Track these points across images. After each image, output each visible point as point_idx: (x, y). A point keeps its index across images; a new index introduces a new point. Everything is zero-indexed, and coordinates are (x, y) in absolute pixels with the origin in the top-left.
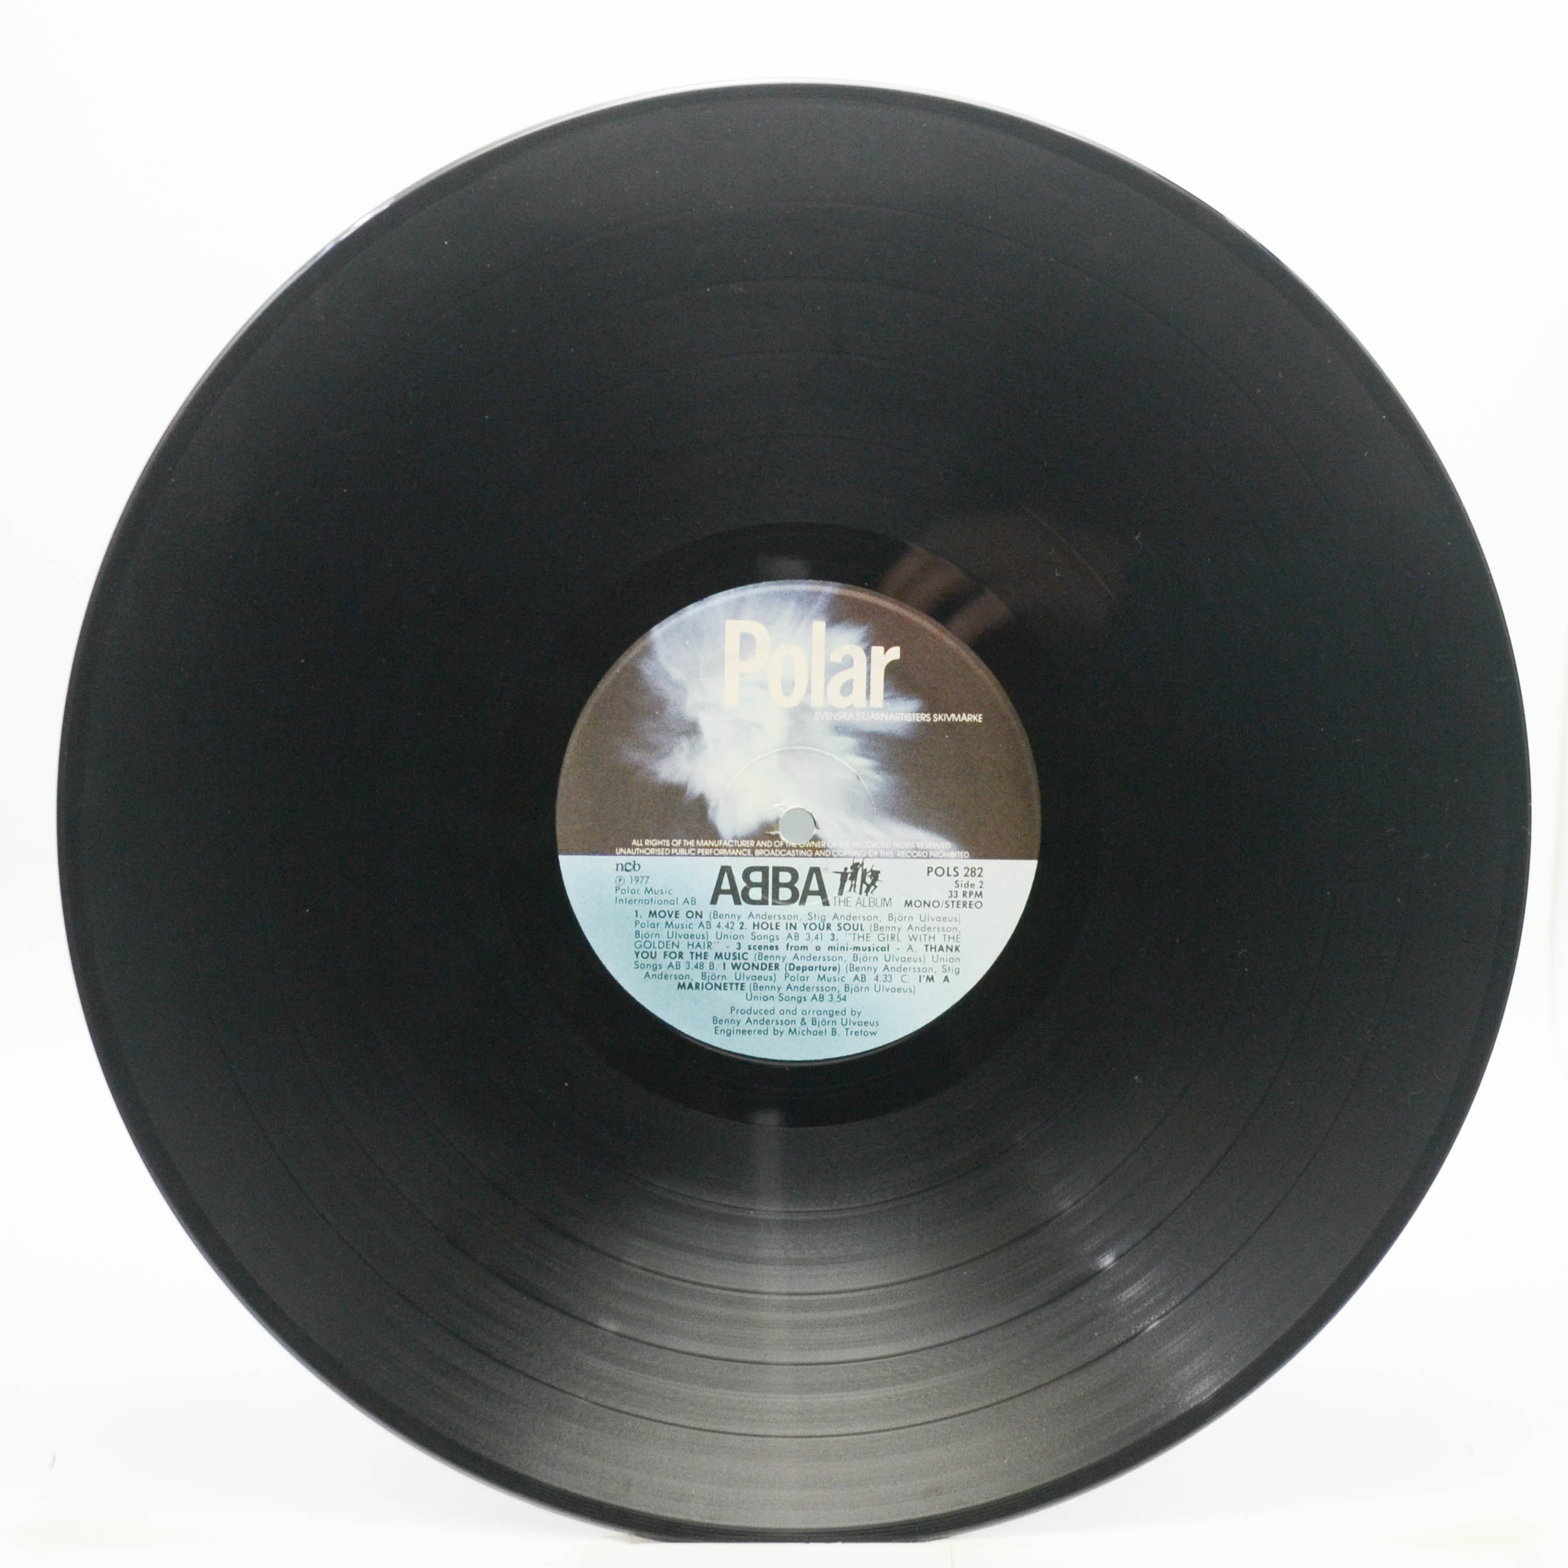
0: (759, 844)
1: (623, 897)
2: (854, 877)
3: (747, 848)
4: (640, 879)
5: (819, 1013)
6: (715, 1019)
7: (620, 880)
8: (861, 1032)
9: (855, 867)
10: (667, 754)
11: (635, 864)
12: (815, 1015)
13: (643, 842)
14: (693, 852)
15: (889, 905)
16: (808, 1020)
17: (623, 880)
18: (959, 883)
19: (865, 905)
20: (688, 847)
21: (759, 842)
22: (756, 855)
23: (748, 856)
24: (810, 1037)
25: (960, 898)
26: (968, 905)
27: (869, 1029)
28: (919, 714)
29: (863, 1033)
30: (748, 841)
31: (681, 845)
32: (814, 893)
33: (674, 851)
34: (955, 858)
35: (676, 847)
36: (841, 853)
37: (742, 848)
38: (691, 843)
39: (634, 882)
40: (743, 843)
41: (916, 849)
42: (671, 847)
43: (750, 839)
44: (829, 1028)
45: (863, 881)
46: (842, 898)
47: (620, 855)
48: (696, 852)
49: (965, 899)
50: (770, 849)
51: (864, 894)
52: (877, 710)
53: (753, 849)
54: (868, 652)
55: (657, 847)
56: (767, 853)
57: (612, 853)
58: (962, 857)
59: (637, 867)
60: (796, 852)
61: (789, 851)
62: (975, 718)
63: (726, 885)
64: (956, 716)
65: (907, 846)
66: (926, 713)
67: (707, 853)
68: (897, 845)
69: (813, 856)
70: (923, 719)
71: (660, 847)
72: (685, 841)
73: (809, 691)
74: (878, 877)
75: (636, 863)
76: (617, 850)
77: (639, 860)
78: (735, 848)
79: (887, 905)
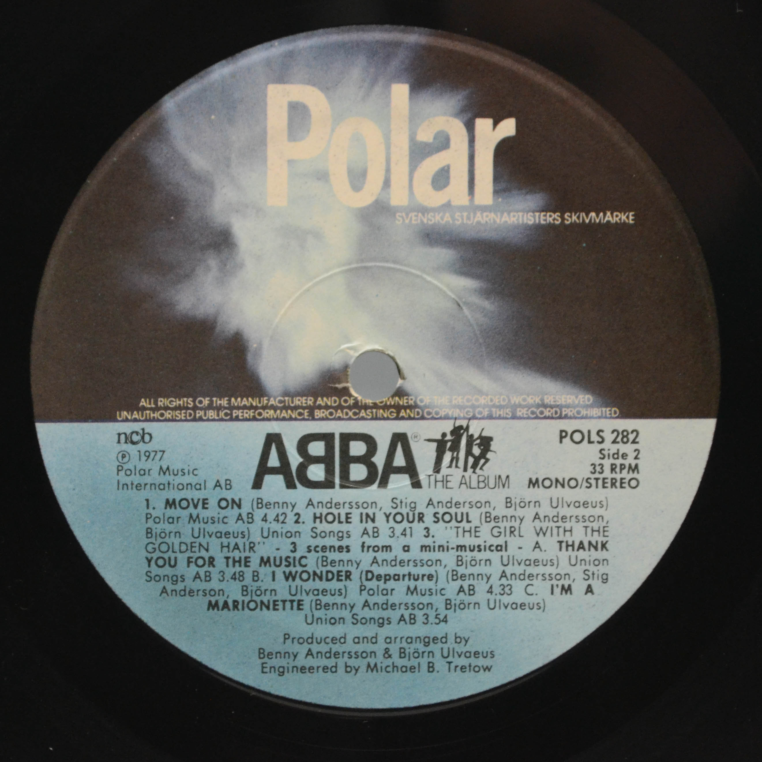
0: (320, 401)
1: (128, 480)
2: (455, 447)
3: (304, 408)
4: (152, 454)
5: (410, 640)
6: (261, 652)
7: (123, 457)
8: (470, 666)
9: (457, 432)
10: (187, 276)
11: (144, 434)
12: (404, 645)
13: (156, 403)
14: (226, 414)
15: (506, 485)
16: (394, 649)
17: (127, 456)
18: (606, 453)
19: (472, 486)
20: (219, 408)
21: (320, 399)
22: (316, 417)
23: (304, 419)
24: (397, 675)
25: (607, 473)
26: (618, 484)
27: (481, 662)
28: (543, 214)
29: (472, 668)
30: (304, 398)
31: (209, 404)
32: (399, 470)
33: (200, 413)
34: (599, 418)
35: (201, 409)
36: (437, 413)
37: (296, 408)
38: (224, 402)
39: (144, 458)
40: (297, 401)
41: (545, 406)
42: (195, 408)
43: (307, 396)
44: (424, 662)
45: (469, 452)
46: (439, 477)
47: (123, 421)
48: (231, 414)
49: (614, 475)
50: (336, 408)
51: (470, 470)
52: (484, 209)
53: (311, 410)
54: (470, 127)
55: (176, 409)
56: (331, 414)
57: (112, 419)
58: (608, 416)
59: (147, 438)
60: (372, 413)
61: (363, 411)
62: (624, 218)
63: (274, 461)
64: (598, 216)
65: (530, 400)
66: (554, 212)
67: (246, 415)
68: (516, 400)
69: (397, 418)
70: (550, 220)
71: (179, 408)
72: (214, 399)
73: (387, 183)
74: (489, 445)
75: (146, 431)
76: (118, 413)
77: (149, 427)
78: (286, 408)
79: (504, 486)
